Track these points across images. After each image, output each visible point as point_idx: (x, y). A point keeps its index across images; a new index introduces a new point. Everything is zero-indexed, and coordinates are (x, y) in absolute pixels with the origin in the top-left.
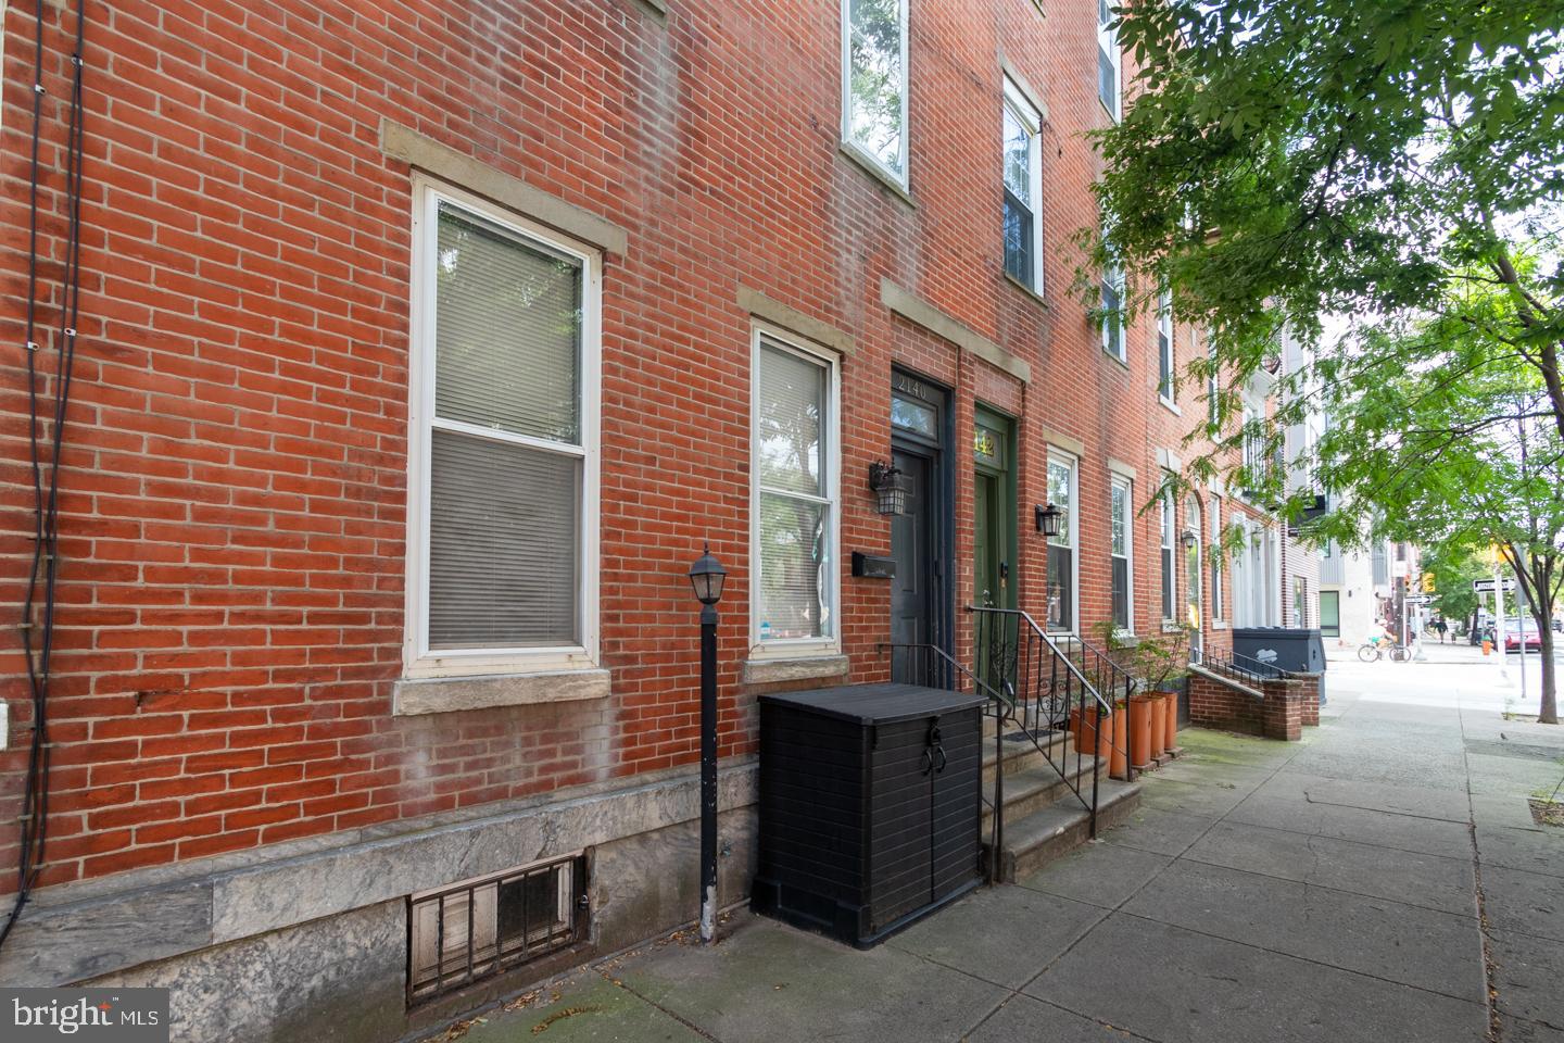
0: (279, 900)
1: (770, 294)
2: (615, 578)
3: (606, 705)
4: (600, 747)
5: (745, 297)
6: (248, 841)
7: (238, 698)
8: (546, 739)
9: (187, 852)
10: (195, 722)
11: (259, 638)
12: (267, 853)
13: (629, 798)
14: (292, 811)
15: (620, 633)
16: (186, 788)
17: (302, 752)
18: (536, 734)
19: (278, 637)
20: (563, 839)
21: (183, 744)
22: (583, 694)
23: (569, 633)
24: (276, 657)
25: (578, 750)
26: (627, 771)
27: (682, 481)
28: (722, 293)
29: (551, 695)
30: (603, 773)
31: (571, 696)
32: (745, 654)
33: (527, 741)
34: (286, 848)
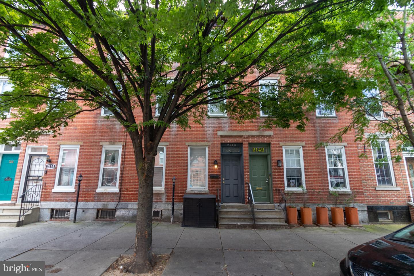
0: (133, 206)
1: (192, 142)
2: (166, 180)
3: (165, 194)
4: (164, 198)
5: (187, 144)
6: (131, 201)
7: (132, 190)
8: (157, 197)
9: (128, 201)
10: (129, 192)
11: (133, 186)
12: (133, 203)
13: (166, 205)
14: (134, 200)
15: (167, 186)
16: (128, 196)
17: (135, 195)
18: (156, 196)
19: (134, 186)
20: (158, 207)
21: (128, 193)
22: (161, 192)
23: (161, 186)
24: (134, 187)
25: (161, 198)
26: (167, 202)
27: (176, 168)
28: (184, 144)
29: (157, 192)
30: (164, 201)
31: (159, 192)
32: (187, 189)
33: (155, 197)
34: (134, 202)
